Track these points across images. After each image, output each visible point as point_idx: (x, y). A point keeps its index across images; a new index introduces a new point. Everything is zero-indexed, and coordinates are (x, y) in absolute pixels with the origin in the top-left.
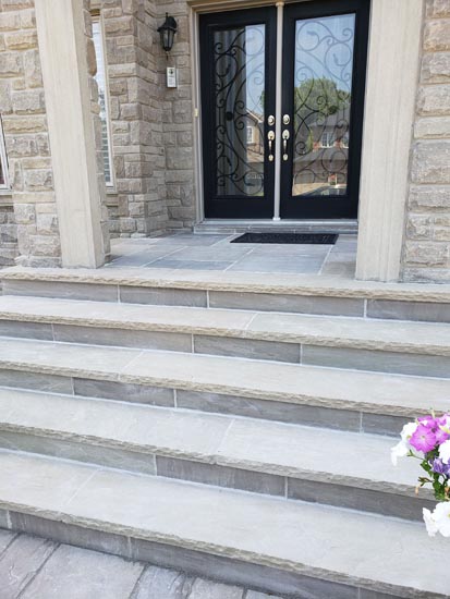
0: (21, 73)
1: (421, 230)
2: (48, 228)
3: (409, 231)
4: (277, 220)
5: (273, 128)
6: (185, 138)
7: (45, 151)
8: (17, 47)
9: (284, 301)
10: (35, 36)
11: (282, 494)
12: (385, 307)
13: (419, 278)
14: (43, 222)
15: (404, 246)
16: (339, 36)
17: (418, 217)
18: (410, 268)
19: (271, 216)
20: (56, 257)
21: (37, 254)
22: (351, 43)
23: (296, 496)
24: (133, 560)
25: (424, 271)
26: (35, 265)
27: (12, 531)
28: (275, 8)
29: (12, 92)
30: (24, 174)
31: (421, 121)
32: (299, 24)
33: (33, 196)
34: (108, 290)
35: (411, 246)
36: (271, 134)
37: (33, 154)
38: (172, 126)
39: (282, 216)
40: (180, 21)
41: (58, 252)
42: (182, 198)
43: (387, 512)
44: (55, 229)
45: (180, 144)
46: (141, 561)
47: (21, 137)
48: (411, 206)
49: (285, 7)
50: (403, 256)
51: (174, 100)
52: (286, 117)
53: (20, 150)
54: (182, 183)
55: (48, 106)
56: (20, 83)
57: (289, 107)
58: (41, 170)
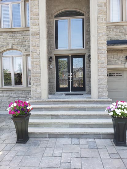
0: (37, 68)
1: (100, 91)
2: (39, 93)
3: (99, 91)
4: (71, 92)
5: (70, 75)
6: (53, 77)
7: (40, 80)
8: (37, 64)
9: (82, 102)
10: (40, 63)
11: (88, 127)
12: (97, 102)
13: (101, 98)
14: (38, 92)
15: (98, 94)
16: (80, 61)
17: (100, 89)
18: (99, 97)
19: (70, 91)
20: (40, 97)
21: (36, 97)
22: (82, 62)
23: (91, 127)
24: (70, 138)
25: (102, 97)
26: (35, 99)
27: (48, 138)
28: (69, 56)
29: (34, 71)
30: (35, 84)
31: (99, 77)
32: (73, 59)
33: (36, 87)
34: (51, 103)
35: (99, 94)
36: (69, 76)
37: (37, 80)
38: (51, 75)
39: (72, 91)
40: (53, 57)
41: (41, 97)
42: (53, 88)
43: (103, 127)
44: (40, 93)
45: (52, 78)
46: (71, 138)
47: (35, 78)
48: (99, 88)
49: (71, 56)
50: (98, 95)
51: (51, 70)
52: (72, 74)
53: (35, 79)
54: (53, 85)
55: (41, 73)
56: (36, 69)
57: (72, 72)
58: (39, 83)
